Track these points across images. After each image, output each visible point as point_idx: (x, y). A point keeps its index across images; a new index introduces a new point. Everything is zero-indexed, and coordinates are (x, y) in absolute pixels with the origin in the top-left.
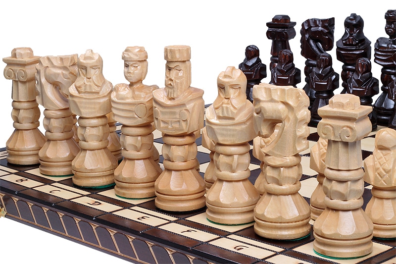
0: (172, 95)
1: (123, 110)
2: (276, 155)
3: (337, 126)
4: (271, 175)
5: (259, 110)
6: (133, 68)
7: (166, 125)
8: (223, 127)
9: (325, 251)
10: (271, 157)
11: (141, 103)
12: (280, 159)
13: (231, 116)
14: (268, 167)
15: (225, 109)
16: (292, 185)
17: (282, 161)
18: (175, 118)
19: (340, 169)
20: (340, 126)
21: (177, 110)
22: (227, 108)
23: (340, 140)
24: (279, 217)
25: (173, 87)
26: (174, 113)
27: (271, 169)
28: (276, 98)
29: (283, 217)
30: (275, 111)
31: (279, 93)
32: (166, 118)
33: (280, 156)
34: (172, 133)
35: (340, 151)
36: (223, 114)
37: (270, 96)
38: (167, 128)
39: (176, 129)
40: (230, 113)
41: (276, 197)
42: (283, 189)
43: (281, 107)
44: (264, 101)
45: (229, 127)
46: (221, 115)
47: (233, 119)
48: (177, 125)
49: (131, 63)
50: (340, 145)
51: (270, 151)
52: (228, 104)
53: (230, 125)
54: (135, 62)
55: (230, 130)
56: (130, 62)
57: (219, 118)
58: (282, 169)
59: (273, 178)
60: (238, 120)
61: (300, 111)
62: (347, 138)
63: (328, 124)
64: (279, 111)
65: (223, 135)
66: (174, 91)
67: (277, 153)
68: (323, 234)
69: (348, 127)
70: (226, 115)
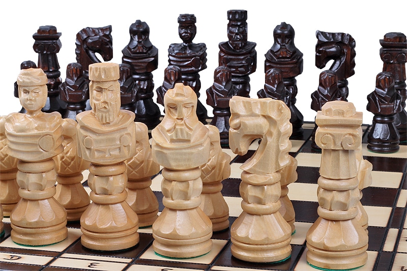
0: (108, 119)
1: (23, 144)
2: (259, 173)
3: (339, 134)
4: (254, 194)
5: (238, 126)
6: (34, 94)
7: (101, 154)
8: (177, 151)
9: (329, 264)
10: (252, 175)
11: (47, 135)
12: (263, 176)
13: (186, 138)
14: (249, 186)
15: (179, 131)
16: (274, 204)
17: (266, 179)
18: (114, 145)
19: (341, 178)
20: (342, 135)
21: (117, 136)
22: (181, 130)
23: (341, 148)
24: (265, 238)
25: (108, 111)
26: (113, 140)
27: (253, 188)
28: (257, 112)
29: (270, 237)
30: (257, 125)
31: (259, 107)
32: (102, 146)
33: (263, 174)
34: (110, 162)
35: (341, 160)
36: (177, 137)
37: (251, 110)
38: (104, 157)
39: (116, 157)
40: (185, 134)
41: (258, 217)
42: (267, 209)
43: (262, 121)
44: (244, 116)
45: (184, 151)
46: (174, 138)
47: (188, 141)
48: (116, 153)
49: (33, 88)
50: (341, 154)
51: (250, 169)
52: (182, 125)
53: (185, 149)
54: (37, 87)
55: (185, 154)
56: (30, 88)
57: (172, 141)
58: (266, 187)
59: (255, 197)
60: (194, 142)
61: (282, 124)
62: (349, 146)
63: (327, 134)
64: (261, 126)
65: (176, 160)
66: (109, 115)
67: (260, 170)
68: (327, 247)
69: (350, 134)
70: (180, 137)
